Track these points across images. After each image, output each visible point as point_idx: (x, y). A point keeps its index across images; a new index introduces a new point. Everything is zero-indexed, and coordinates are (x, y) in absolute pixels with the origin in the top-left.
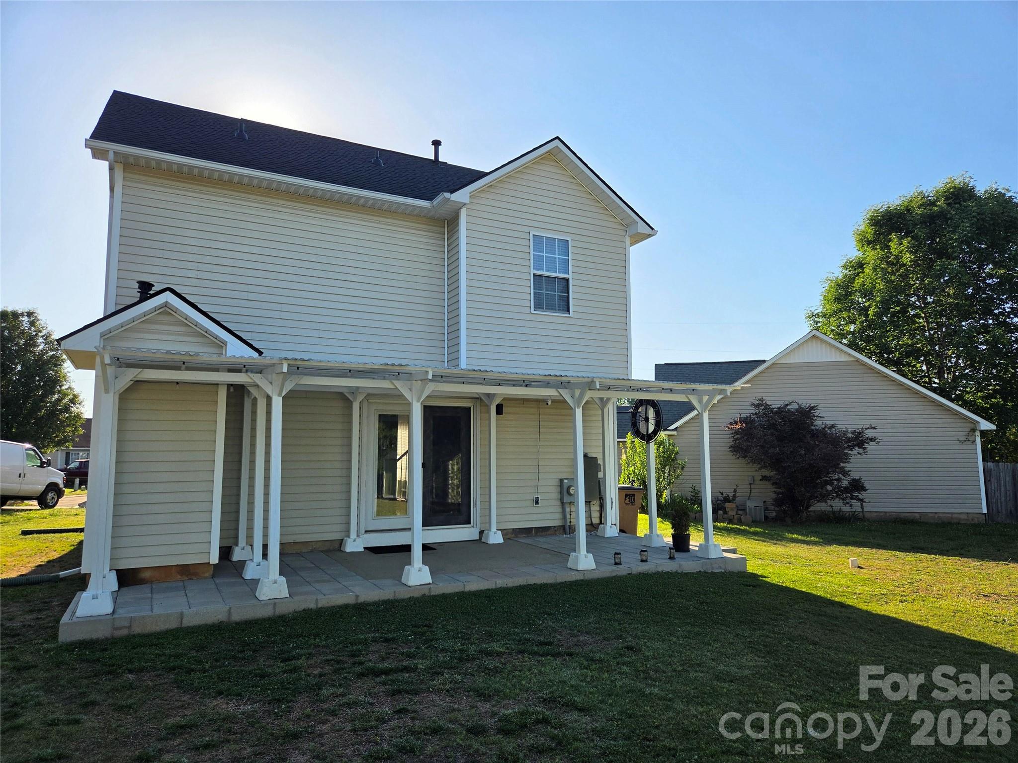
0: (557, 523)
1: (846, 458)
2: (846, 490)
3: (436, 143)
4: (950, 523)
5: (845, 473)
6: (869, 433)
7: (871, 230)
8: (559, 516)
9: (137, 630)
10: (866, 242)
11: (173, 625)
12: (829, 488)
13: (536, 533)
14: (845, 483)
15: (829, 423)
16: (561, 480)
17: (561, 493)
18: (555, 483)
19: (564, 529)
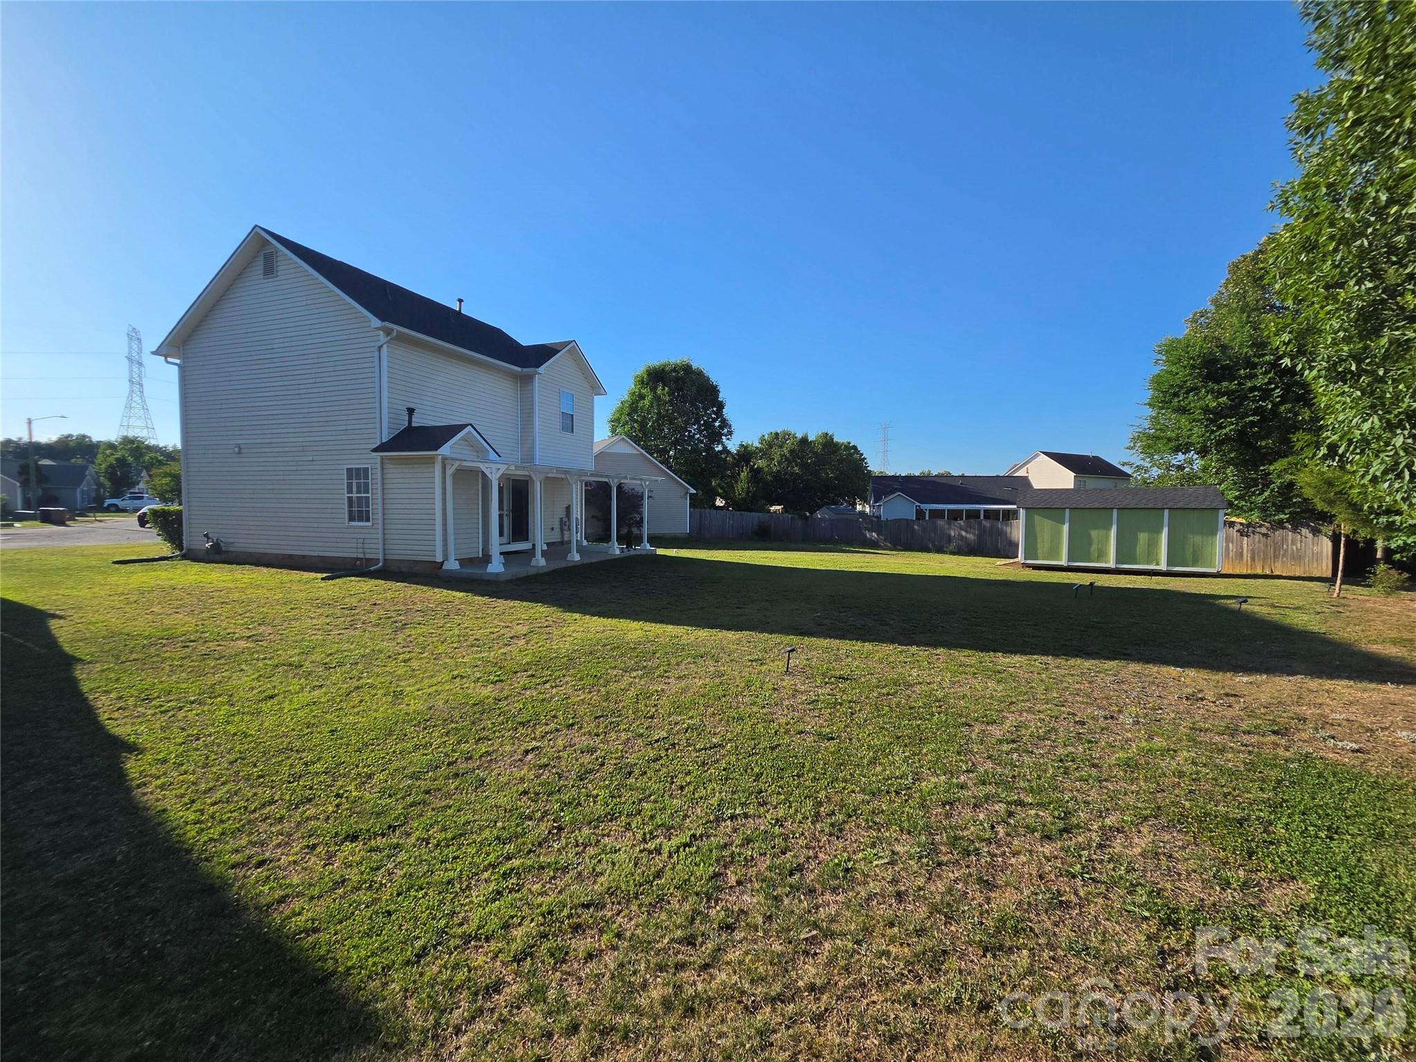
0: (560, 540)
7: (645, 377)
16: (561, 519)
18: (558, 520)
19: (562, 543)
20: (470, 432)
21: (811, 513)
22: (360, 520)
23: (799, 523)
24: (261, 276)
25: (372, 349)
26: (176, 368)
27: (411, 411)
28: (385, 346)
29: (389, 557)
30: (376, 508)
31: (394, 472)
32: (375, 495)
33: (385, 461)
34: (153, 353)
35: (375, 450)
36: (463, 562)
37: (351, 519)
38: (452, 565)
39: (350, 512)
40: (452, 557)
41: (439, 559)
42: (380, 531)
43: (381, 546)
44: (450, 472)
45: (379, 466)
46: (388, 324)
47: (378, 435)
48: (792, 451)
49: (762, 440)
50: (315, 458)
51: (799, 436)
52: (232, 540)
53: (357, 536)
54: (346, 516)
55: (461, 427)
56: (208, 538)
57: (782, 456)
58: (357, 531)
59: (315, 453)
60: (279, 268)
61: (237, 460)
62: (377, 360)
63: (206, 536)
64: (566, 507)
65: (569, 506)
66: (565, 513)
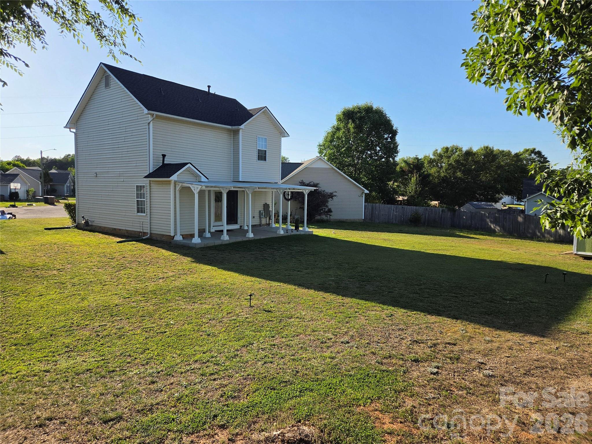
0: (258, 223)
1: (327, 202)
2: (327, 212)
3: (209, 87)
4: (354, 222)
5: (327, 206)
6: (334, 194)
7: (342, 116)
8: (259, 221)
9: (208, 246)
10: (339, 120)
11: (213, 245)
12: (322, 211)
13: (253, 226)
14: (326, 210)
15: (323, 189)
16: (260, 211)
17: (260, 215)
18: (258, 212)
19: (260, 225)
20: (189, 167)
21: (459, 207)
22: (142, 212)
23: (449, 214)
24: (104, 88)
25: (145, 124)
26: (74, 134)
27: (164, 156)
28: (151, 123)
29: (152, 232)
30: (147, 206)
31: (155, 187)
32: (147, 199)
33: (151, 182)
34: (64, 127)
35: (146, 177)
36: (184, 237)
37: (138, 212)
38: (179, 238)
39: (138, 208)
40: (179, 234)
41: (172, 234)
42: (149, 218)
43: (149, 226)
44: (178, 188)
45: (148, 185)
46: (151, 112)
47: (148, 169)
48: (457, 161)
49: (435, 153)
50: (125, 180)
51: (464, 149)
52: (93, 220)
53: (140, 220)
54: (136, 210)
55: (185, 164)
56: (84, 219)
57: (450, 165)
58: (140, 218)
59: (125, 177)
60: (111, 83)
61: (95, 180)
62: (147, 130)
63: (83, 217)
64: (264, 205)
65: (266, 204)
66: (263, 208)
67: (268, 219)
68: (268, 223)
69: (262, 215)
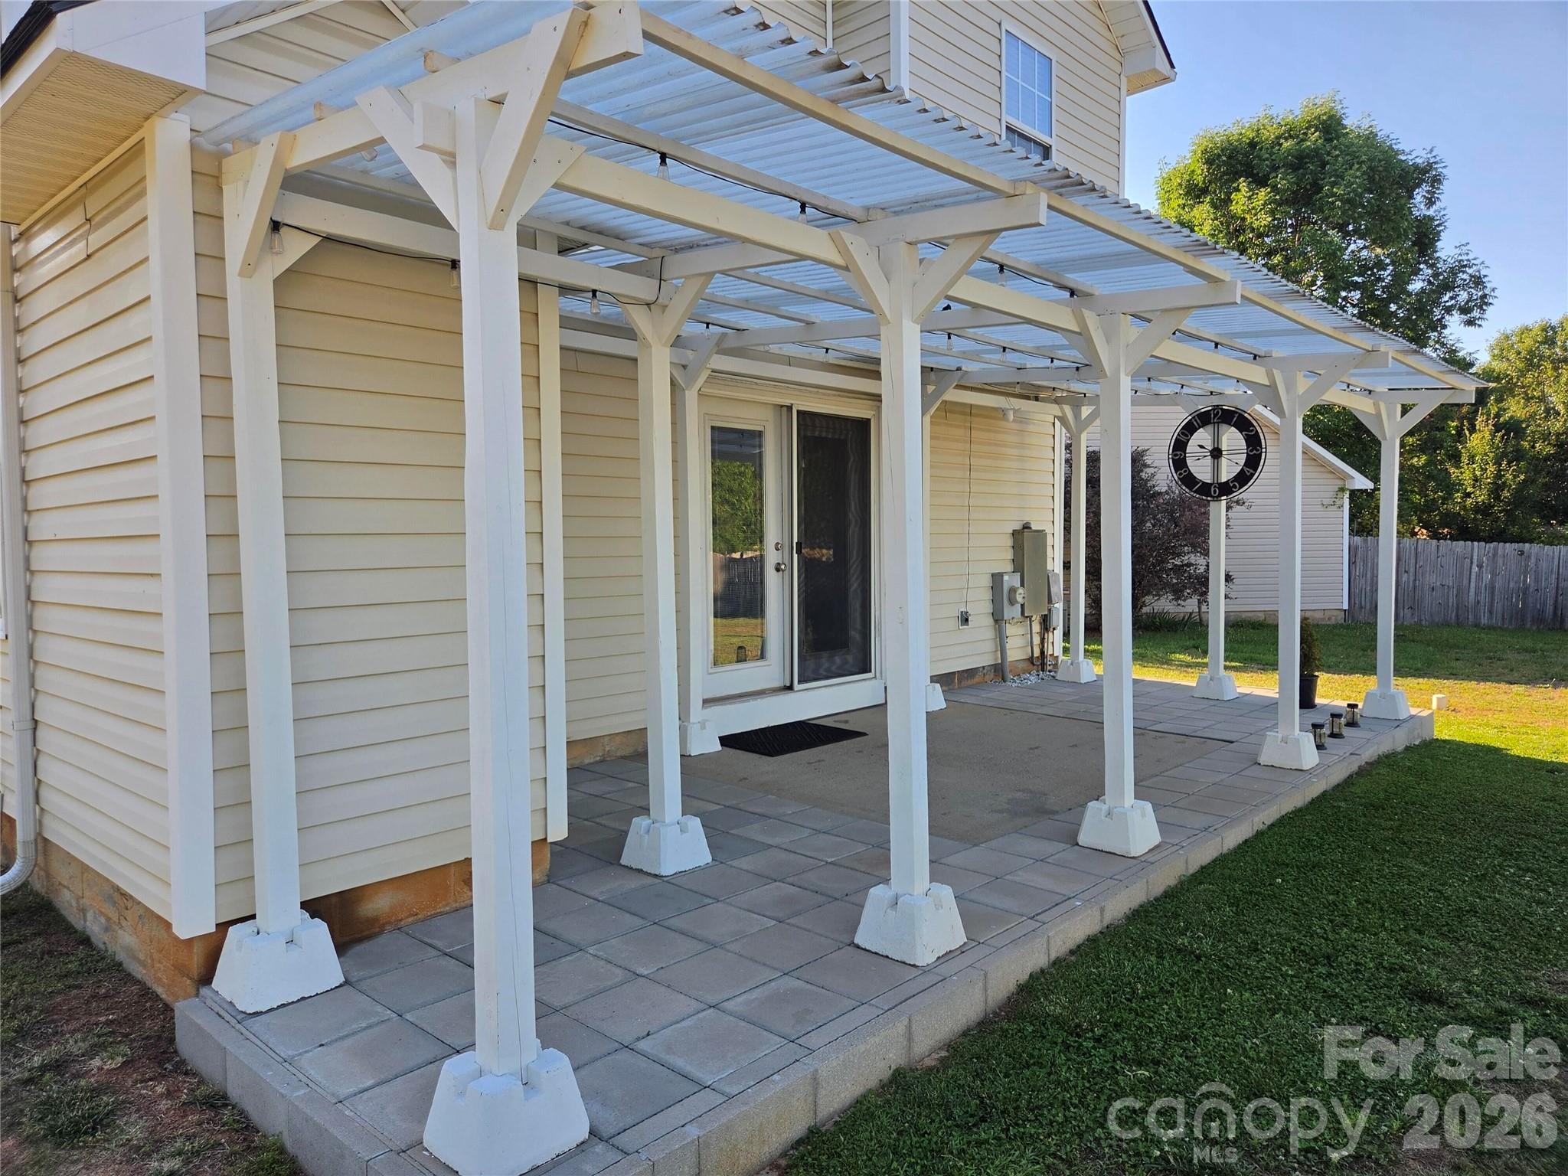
8: (989, 646)
13: (960, 682)
17: (997, 600)
18: (987, 581)
19: (999, 671)
64: (1014, 533)
65: (1026, 527)
66: (1009, 555)
67: (1036, 628)
68: (1037, 653)
69: (1012, 602)
